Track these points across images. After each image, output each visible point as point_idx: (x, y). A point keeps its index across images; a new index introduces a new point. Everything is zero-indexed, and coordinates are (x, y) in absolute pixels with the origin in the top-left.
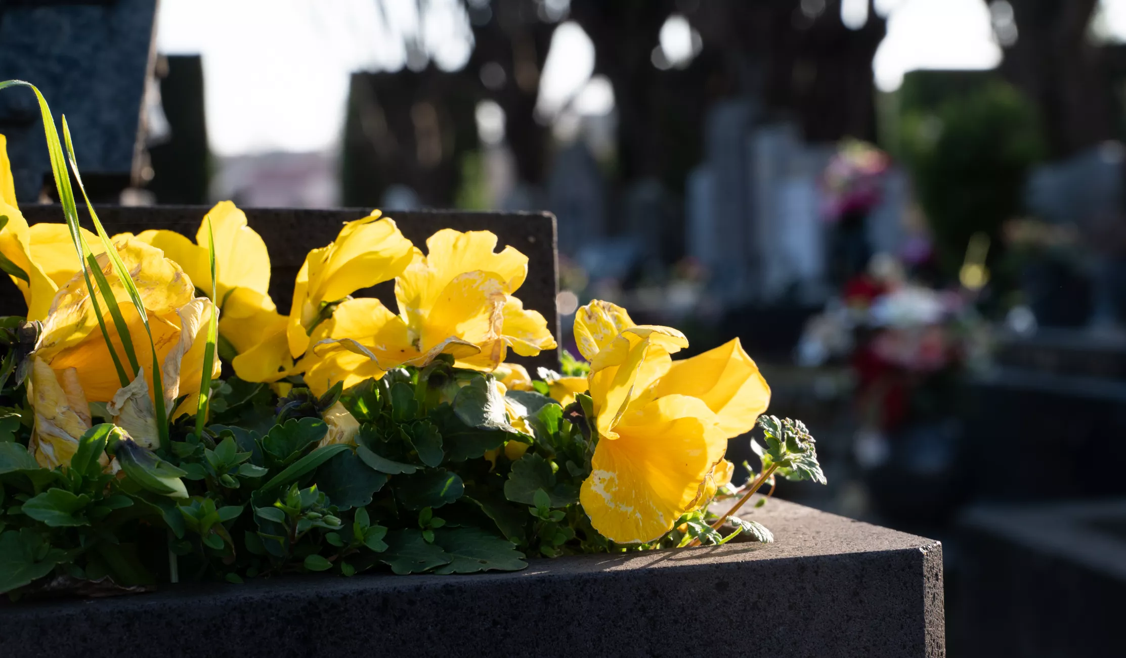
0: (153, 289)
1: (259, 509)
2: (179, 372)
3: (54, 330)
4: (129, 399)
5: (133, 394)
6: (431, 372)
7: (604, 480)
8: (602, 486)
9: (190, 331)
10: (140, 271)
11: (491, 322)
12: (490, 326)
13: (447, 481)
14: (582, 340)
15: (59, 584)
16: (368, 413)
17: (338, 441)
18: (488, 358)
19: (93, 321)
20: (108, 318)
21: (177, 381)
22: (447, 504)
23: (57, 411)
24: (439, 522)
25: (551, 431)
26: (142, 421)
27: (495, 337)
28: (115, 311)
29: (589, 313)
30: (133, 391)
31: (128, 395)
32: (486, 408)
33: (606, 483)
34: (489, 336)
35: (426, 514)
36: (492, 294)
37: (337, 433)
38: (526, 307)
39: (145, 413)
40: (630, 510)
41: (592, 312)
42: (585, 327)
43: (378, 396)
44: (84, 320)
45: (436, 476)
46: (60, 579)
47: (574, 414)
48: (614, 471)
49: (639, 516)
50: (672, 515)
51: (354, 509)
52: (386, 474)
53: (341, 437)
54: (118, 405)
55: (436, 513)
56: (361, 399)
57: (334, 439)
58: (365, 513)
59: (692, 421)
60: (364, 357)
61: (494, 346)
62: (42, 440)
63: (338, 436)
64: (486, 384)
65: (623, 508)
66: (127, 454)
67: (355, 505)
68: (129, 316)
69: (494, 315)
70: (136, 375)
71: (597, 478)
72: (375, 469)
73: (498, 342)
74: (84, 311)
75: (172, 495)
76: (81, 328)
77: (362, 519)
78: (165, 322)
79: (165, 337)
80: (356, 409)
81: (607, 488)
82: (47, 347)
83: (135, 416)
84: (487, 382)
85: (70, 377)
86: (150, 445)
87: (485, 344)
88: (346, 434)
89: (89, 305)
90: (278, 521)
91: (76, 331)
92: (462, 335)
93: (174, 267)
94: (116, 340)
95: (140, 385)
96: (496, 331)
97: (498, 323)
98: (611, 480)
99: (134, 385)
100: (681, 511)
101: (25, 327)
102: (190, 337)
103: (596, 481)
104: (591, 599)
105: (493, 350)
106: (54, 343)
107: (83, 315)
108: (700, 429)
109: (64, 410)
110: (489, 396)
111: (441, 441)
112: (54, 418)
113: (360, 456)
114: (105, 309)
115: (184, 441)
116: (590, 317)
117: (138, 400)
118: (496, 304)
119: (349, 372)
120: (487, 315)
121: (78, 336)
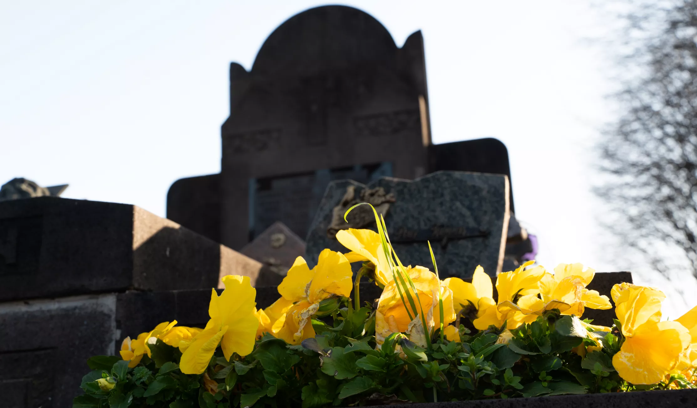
0: (423, 282)
1: (459, 367)
2: (432, 314)
3: (383, 300)
4: (413, 326)
5: (415, 325)
6: (548, 316)
7: (627, 357)
8: (626, 359)
9: (436, 297)
10: (419, 277)
11: (576, 295)
12: (575, 296)
13: (554, 361)
14: (615, 297)
15: (374, 397)
16: (523, 336)
17: (502, 343)
18: (577, 311)
19: (398, 296)
20: (405, 295)
21: (432, 318)
22: (553, 370)
23: (383, 331)
24: (550, 378)
25: (610, 343)
26: (419, 336)
27: (578, 301)
28: (407, 292)
29: (621, 288)
30: (415, 323)
31: (413, 325)
32: (572, 329)
33: (628, 358)
34: (575, 301)
35: (543, 374)
36: (576, 283)
37: (502, 340)
38: (600, 295)
39: (420, 333)
40: (641, 370)
41: (622, 287)
42: (617, 291)
43: (526, 328)
44: (395, 295)
45: (548, 358)
46: (374, 395)
47: (616, 332)
48: (633, 353)
49: (646, 373)
50: (663, 373)
51: (506, 369)
52: (520, 354)
53: (504, 341)
54: (409, 330)
55: (548, 374)
56: (520, 331)
57: (501, 342)
58: (511, 371)
59: (674, 330)
60: (524, 315)
61: (579, 306)
62: (378, 343)
63: (503, 341)
64: (572, 319)
65: (638, 370)
66: (404, 344)
67: (506, 368)
68: (413, 294)
69: (577, 291)
70: (416, 316)
71: (624, 356)
72: (515, 352)
73: (580, 303)
74: (395, 292)
75: (421, 360)
76: (394, 299)
77: (509, 374)
78: (428, 296)
79: (430, 303)
80: (518, 335)
81: (628, 361)
82: (381, 307)
83: (416, 333)
84: (572, 318)
85: (391, 319)
86: (423, 346)
87: (574, 305)
88: (506, 340)
89: (397, 289)
90: (467, 371)
91: (392, 300)
92: (564, 301)
93: (432, 274)
94: (408, 304)
95: (418, 320)
96: (579, 299)
97: (579, 295)
98: (631, 357)
99: (415, 321)
100: (668, 371)
101: (376, 301)
102: (436, 300)
103: (623, 357)
104: (614, 406)
105: (579, 307)
106: (384, 305)
107: (394, 294)
108: (678, 334)
109: (386, 331)
110: (573, 323)
111: (550, 343)
112: (381, 334)
113: (510, 348)
114: (403, 291)
115: (436, 343)
116: (621, 289)
117: (417, 327)
118: (578, 287)
119: (518, 322)
120: (574, 292)
121: (393, 302)
